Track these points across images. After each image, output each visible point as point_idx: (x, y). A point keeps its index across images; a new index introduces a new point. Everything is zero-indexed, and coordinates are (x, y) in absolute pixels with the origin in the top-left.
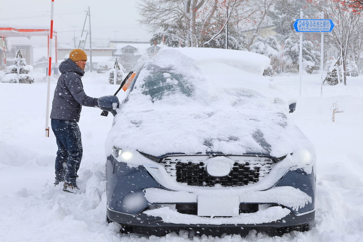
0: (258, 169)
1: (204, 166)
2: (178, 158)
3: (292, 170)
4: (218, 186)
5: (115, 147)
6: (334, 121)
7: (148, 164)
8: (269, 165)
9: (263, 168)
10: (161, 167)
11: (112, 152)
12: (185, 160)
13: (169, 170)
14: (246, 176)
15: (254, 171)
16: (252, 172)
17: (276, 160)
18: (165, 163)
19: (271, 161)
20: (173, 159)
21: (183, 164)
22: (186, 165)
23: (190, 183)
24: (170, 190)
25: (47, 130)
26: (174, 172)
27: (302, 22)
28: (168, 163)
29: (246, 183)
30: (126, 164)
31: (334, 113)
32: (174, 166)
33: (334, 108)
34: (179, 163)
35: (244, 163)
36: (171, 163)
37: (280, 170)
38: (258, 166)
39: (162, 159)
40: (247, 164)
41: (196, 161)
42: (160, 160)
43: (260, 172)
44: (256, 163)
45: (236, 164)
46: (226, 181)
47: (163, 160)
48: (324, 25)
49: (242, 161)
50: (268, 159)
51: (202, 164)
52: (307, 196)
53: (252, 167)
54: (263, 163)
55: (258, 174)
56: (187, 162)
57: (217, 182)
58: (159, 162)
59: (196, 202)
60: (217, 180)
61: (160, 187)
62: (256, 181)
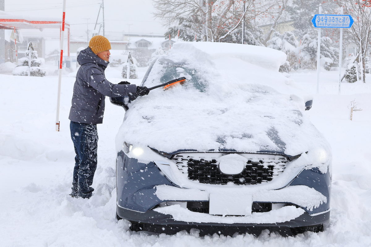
0: (271, 167)
1: (217, 164)
2: (190, 155)
3: (306, 169)
4: (230, 184)
5: (125, 143)
6: (351, 119)
7: (160, 161)
8: (283, 164)
9: (277, 166)
10: (172, 163)
11: (122, 148)
12: (196, 157)
13: (180, 167)
14: (260, 174)
15: (267, 169)
16: (266, 171)
17: (290, 159)
18: (176, 159)
19: (286, 160)
20: (185, 156)
21: (195, 161)
22: (198, 162)
23: (202, 181)
24: (182, 187)
25: (57, 124)
26: (186, 170)
27: (321, 17)
28: (180, 160)
29: (260, 181)
30: (137, 160)
31: (352, 112)
32: (185, 163)
33: (352, 106)
34: (191, 160)
35: (258, 161)
36: (183, 160)
37: (294, 169)
38: (271, 164)
39: (173, 156)
40: (261, 162)
41: (208, 158)
42: (171, 156)
43: (274, 171)
44: (270, 161)
45: (249, 162)
46: (239, 179)
47: (175, 157)
48: (344, 21)
49: (255, 159)
50: (282, 157)
51: (214, 161)
52: (322, 196)
53: (266, 166)
54: (277, 161)
55: (272, 173)
56: (199, 159)
57: (230, 180)
58: (171, 159)
59: (208, 200)
60: (230, 178)
61: (172, 184)
62: (270, 180)
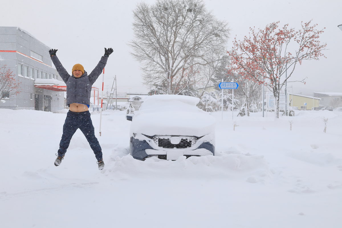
0: (191, 141)
1: (170, 140)
2: (159, 137)
3: (204, 142)
4: (175, 148)
5: (134, 134)
6: (234, 130)
7: (147, 139)
8: (195, 140)
9: (193, 141)
10: (152, 140)
11: (133, 136)
13: (155, 142)
16: (188, 143)
17: (198, 138)
18: (154, 139)
19: (196, 139)
20: (157, 137)
22: (162, 139)
23: (163, 147)
24: (156, 150)
25: (100, 133)
26: (157, 143)
27: (223, 84)
28: (155, 139)
29: (186, 147)
30: (138, 139)
32: (157, 140)
34: (159, 139)
35: (185, 139)
36: (156, 139)
37: (200, 142)
38: (191, 140)
39: (153, 137)
40: (187, 139)
41: (166, 138)
42: (151, 137)
43: (192, 143)
44: (190, 139)
45: (182, 139)
46: (178, 146)
47: (153, 138)
48: (234, 85)
49: (184, 138)
50: (194, 137)
51: (168, 139)
52: (212, 153)
53: (188, 141)
54: (193, 139)
55: (191, 144)
56: (163, 139)
58: (152, 139)
59: (166, 154)
60: (175, 146)
61: (152, 148)
62: (190, 146)
